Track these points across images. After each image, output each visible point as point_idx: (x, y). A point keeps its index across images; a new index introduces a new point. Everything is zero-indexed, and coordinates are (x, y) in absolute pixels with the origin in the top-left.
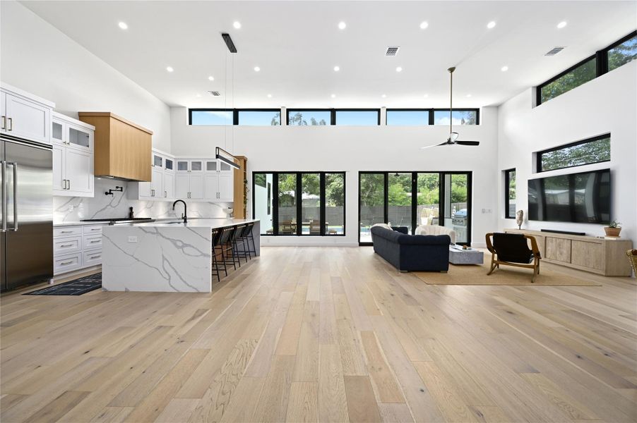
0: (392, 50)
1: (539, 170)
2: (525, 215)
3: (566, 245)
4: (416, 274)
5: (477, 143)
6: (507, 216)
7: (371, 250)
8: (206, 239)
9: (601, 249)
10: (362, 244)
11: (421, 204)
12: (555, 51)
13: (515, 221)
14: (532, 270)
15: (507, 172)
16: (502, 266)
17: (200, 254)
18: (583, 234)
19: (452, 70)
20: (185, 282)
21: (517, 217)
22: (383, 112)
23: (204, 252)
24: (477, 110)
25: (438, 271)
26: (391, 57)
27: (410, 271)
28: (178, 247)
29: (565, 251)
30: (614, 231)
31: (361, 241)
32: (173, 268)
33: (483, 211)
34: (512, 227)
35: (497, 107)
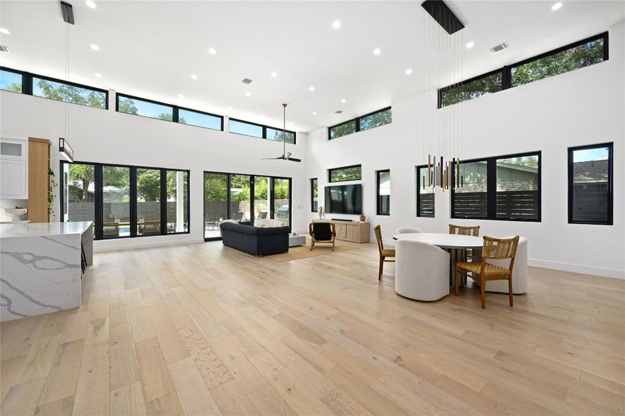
0: (247, 81)
1: (330, 181)
2: (323, 210)
3: (344, 227)
4: (271, 257)
5: (299, 161)
6: (313, 211)
7: (220, 243)
8: (74, 247)
9: (358, 229)
10: (207, 240)
11: (243, 200)
12: (339, 112)
13: (317, 214)
14: (332, 244)
15: (312, 180)
16: (316, 244)
17: (63, 265)
18: (351, 221)
19: (285, 105)
20: (39, 303)
21: (319, 211)
22: (226, 120)
23: (69, 263)
24: (295, 133)
25: (282, 253)
26: (245, 85)
27: (264, 255)
28: (26, 262)
29: (344, 231)
30: (363, 219)
31: (206, 237)
32: (16, 290)
33: (299, 208)
34: (316, 217)
35: (307, 134)
